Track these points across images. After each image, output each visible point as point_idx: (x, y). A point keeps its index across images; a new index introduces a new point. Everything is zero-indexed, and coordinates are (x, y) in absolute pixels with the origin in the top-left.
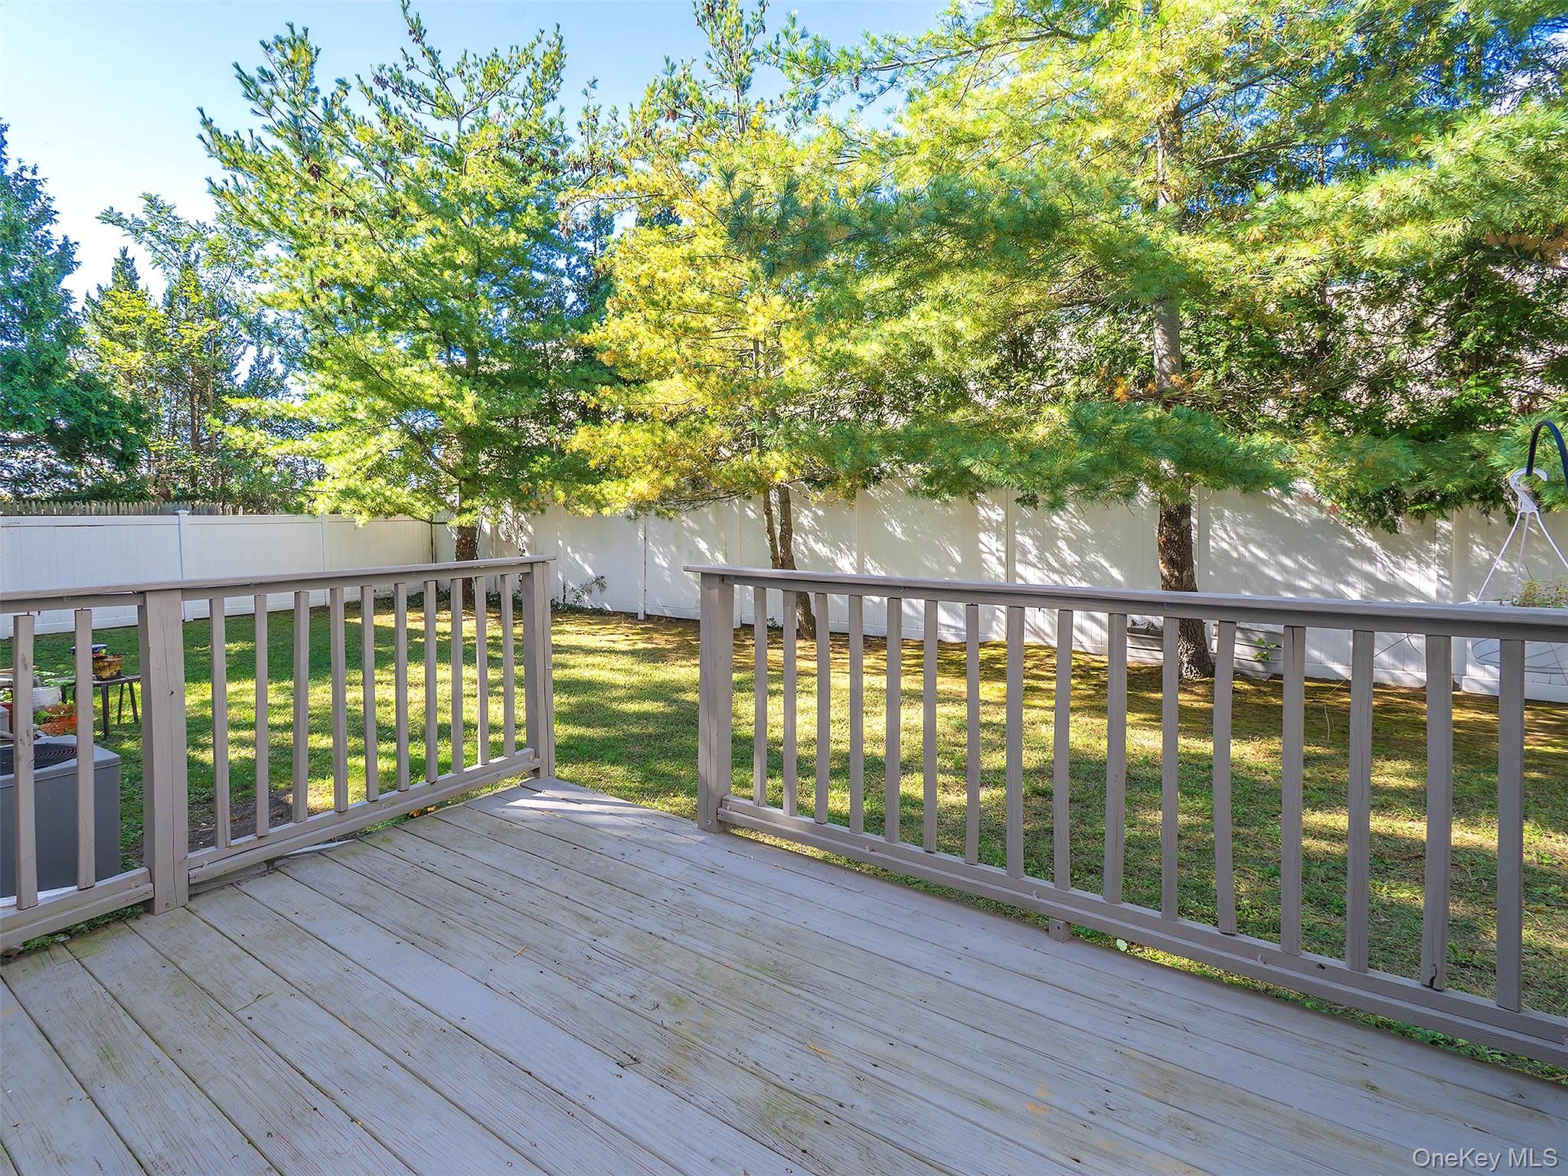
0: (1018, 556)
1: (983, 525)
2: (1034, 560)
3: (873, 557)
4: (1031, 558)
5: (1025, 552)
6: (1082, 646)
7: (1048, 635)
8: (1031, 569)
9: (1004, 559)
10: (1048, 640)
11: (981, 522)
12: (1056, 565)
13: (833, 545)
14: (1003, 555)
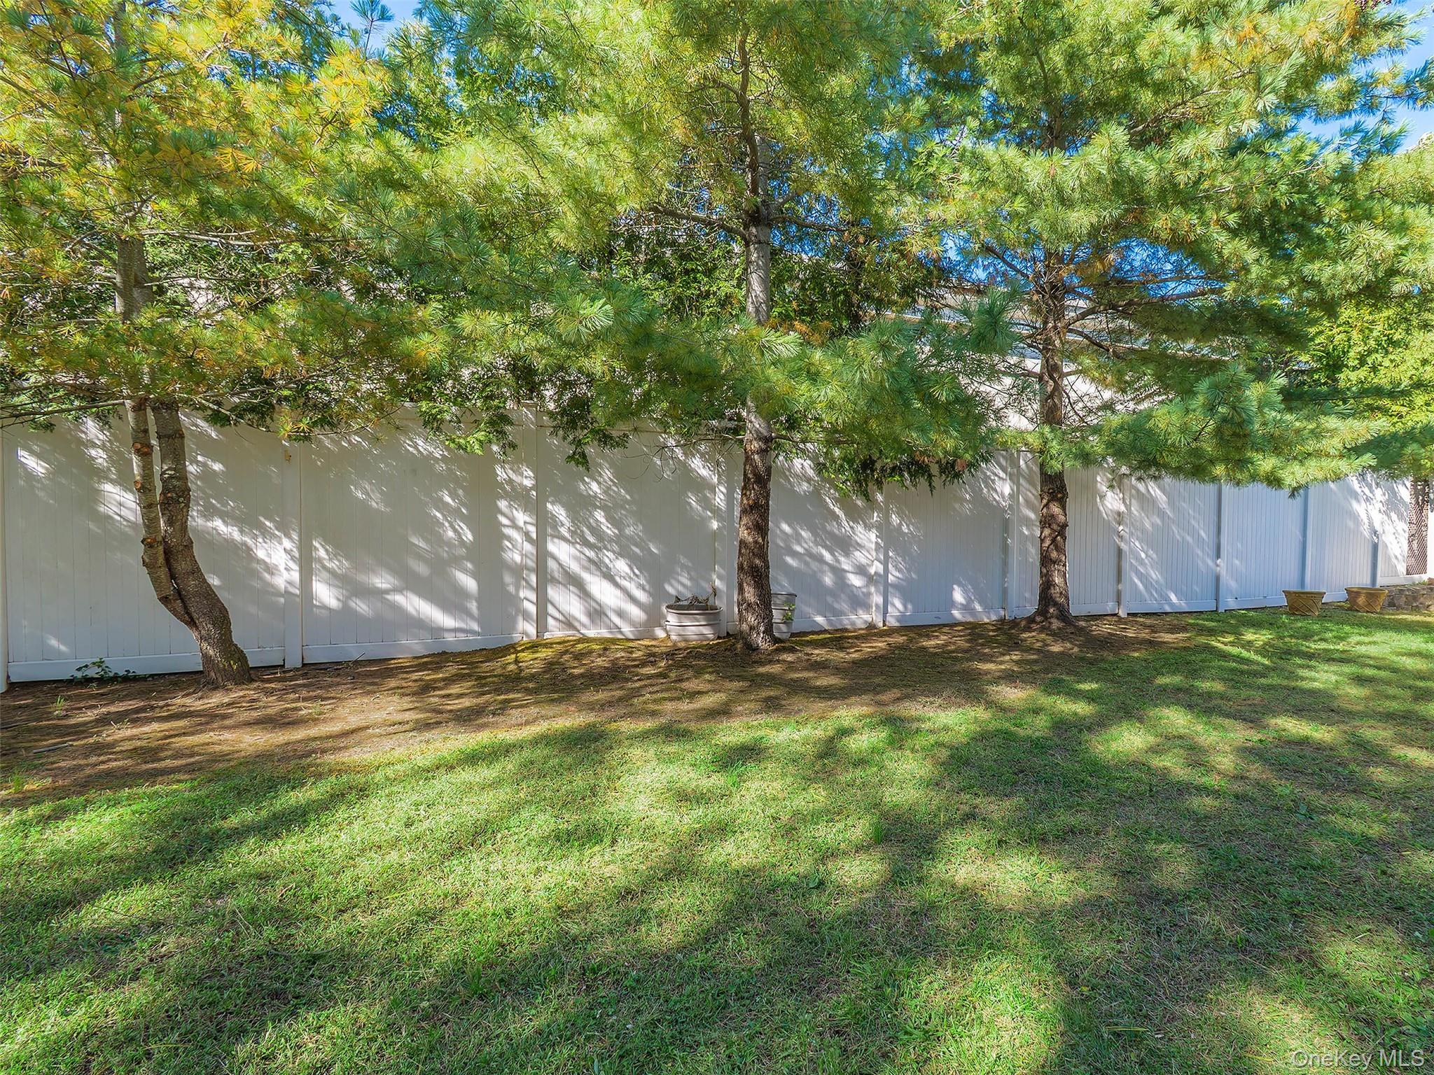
0: (549, 531)
1: (504, 489)
2: (567, 535)
3: (327, 540)
4: (564, 531)
5: (555, 524)
6: (621, 633)
7: (584, 626)
8: (564, 546)
9: (534, 536)
10: (583, 631)
11: (501, 485)
12: (592, 539)
13: (247, 521)
14: (532, 529)
